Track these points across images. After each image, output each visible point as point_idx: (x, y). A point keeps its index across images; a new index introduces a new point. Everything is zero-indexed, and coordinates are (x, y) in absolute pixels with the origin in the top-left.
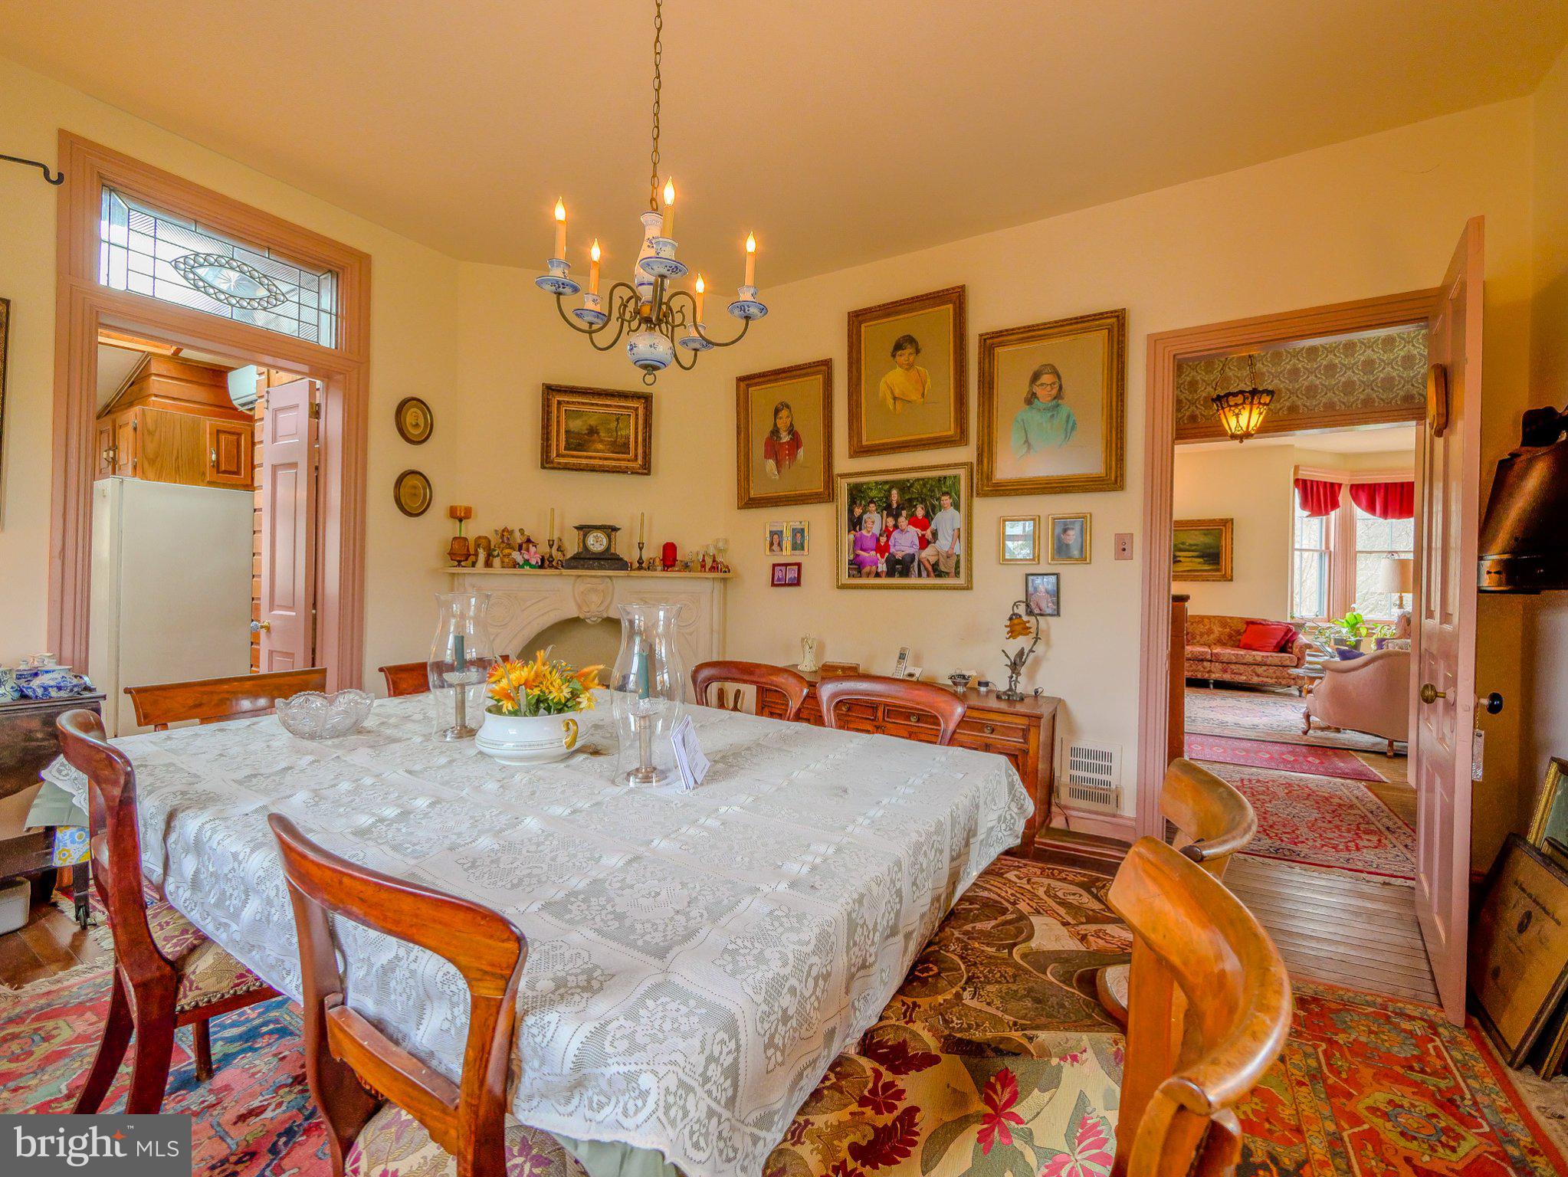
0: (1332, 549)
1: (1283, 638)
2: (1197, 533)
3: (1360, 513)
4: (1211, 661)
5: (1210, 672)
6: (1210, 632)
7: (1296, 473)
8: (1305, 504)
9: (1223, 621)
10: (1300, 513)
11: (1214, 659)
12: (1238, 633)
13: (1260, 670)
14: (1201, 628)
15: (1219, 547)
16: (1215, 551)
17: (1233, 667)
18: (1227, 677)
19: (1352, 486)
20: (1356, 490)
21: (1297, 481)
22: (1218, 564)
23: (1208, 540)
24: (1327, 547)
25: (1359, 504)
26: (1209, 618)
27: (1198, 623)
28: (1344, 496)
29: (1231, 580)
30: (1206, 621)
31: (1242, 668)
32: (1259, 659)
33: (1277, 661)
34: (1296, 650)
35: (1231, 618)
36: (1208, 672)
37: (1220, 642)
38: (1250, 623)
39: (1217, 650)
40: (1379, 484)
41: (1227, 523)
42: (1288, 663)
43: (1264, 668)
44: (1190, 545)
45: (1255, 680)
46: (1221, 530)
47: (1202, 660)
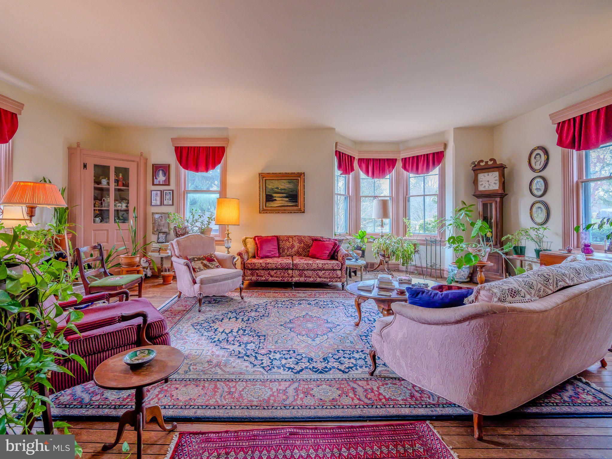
0: (351, 195)
1: (332, 250)
2: (285, 181)
3: (362, 175)
4: (292, 269)
5: (292, 277)
6: (293, 246)
7: (336, 147)
8: (340, 167)
9: (300, 239)
10: (338, 172)
11: (295, 267)
12: (309, 247)
13: (321, 273)
14: (288, 244)
15: (297, 191)
16: (294, 193)
17: (305, 272)
18: (302, 279)
19: (359, 159)
20: (360, 161)
21: (336, 151)
22: (297, 202)
23: (290, 186)
24: (348, 193)
25: (362, 170)
26: (292, 237)
27: (286, 240)
28: (356, 164)
29: (304, 212)
30: (291, 240)
31: (310, 273)
32: (320, 266)
33: (330, 267)
34: (340, 258)
35: (304, 237)
36: (291, 277)
37: (298, 254)
38: (315, 240)
39: (297, 260)
40: (370, 159)
41: (300, 175)
42: (336, 268)
43: (323, 272)
44: (281, 189)
45: (319, 280)
46: (298, 179)
47: (287, 269)
